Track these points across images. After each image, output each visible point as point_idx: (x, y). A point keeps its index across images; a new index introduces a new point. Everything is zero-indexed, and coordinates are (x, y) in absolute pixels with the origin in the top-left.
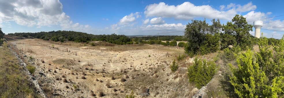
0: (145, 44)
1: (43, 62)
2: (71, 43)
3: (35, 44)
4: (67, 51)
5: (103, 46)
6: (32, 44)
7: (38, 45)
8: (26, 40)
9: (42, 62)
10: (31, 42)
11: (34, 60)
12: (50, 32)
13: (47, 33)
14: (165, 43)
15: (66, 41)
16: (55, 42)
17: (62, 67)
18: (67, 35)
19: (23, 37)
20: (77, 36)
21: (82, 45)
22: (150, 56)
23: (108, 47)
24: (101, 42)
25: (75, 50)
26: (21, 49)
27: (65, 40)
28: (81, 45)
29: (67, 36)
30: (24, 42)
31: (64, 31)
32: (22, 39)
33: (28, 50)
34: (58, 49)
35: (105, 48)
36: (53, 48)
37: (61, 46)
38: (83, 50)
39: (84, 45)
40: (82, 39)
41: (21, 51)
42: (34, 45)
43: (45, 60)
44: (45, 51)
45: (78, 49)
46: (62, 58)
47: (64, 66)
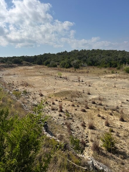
1: (42, 95)
2: (91, 69)
3: (33, 74)
4: (79, 81)
6: (29, 74)
7: (39, 75)
8: (19, 69)
9: (39, 96)
10: (28, 71)
11: (30, 94)
12: (59, 54)
13: (54, 55)
15: (85, 66)
16: (65, 69)
17: (64, 99)
18: (87, 56)
19: (13, 64)
20: (103, 58)
21: (107, 71)
25: (92, 79)
26: (11, 82)
27: (82, 66)
28: (105, 72)
29: (87, 58)
30: (16, 73)
31: (82, 50)
32: (12, 67)
33: (22, 83)
34: (66, 79)
36: (61, 77)
37: (73, 74)
38: (105, 79)
39: (110, 71)
40: (112, 62)
41: (11, 85)
42: (31, 76)
43: (45, 94)
44: (47, 83)
45: (96, 79)
46: (67, 89)
47: (66, 98)
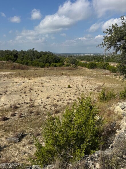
0: (79, 67)
5: (6, 70)
14: (113, 67)
22: (69, 87)
23: (15, 72)
24: (4, 63)
35: (7, 73)
